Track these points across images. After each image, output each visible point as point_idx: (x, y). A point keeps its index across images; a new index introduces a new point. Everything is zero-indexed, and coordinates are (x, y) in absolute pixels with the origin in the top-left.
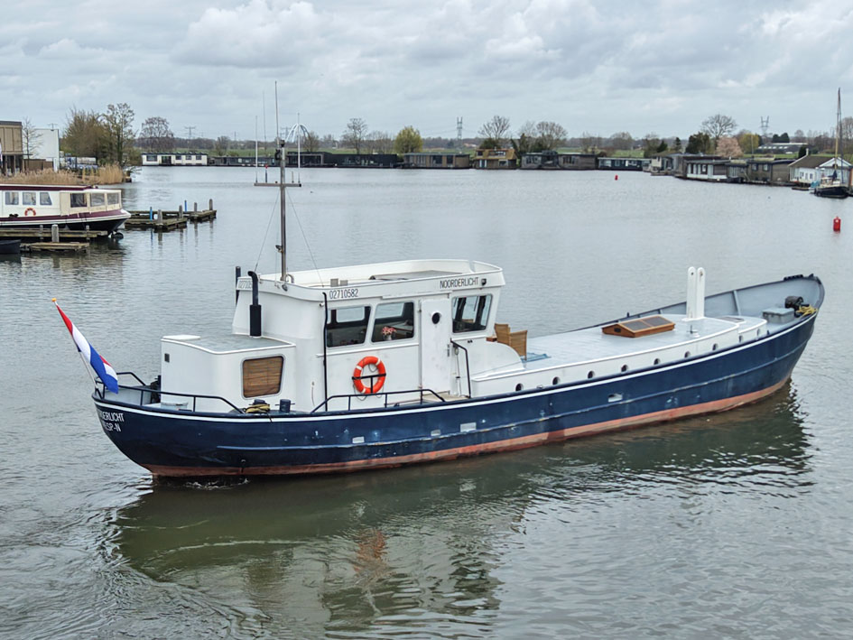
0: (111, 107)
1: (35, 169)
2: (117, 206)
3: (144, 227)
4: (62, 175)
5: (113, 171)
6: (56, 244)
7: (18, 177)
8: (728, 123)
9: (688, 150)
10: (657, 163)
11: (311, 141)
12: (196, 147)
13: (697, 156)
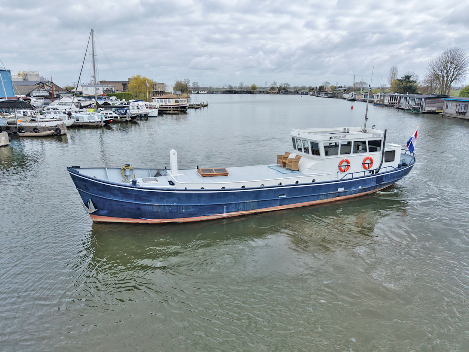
0: (185, 80)
1: (167, 94)
2: (186, 103)
3: (192, 108)
4: (174, 95)
5: (185, 95)
6: (172, 112)
7: (164, 96)
8: (328, 84)
10: (311, 93)
11: (231, 88)
12: (204, 89)
13: (320, 91)
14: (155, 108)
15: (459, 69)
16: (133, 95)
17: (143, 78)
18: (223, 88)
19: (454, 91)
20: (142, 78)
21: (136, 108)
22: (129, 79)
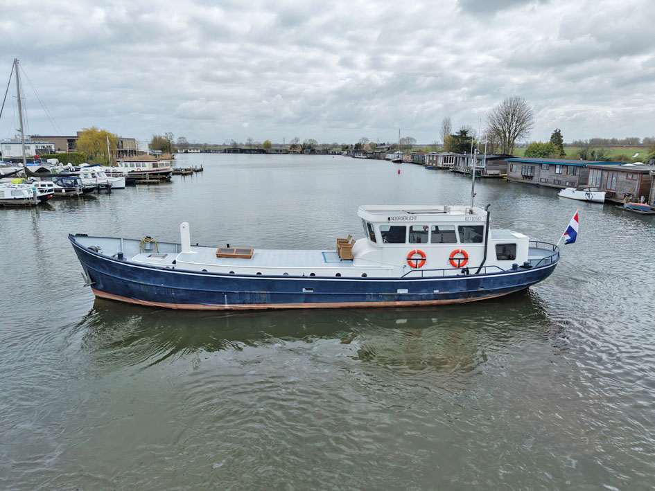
0: (166, 134)
1: (140, 155)
2: (168, 167)
3: (178, 174)
4: (150, 157)
5: (168, 155)
6: (148, 180)
7: (135, 158)
8: (366, 140)
9: (355, 148)
10: (346, 152)
11: (235, 144)
12: (196, 147)
13: (357, 150)
14: (120, 176)
15: (523, 123)
16: (85, 155)
17: (102, 131)
18: (224, 145)
19: (517, 149)
20: (99, 131)
21: (90, 176)
22: (78, 132)
